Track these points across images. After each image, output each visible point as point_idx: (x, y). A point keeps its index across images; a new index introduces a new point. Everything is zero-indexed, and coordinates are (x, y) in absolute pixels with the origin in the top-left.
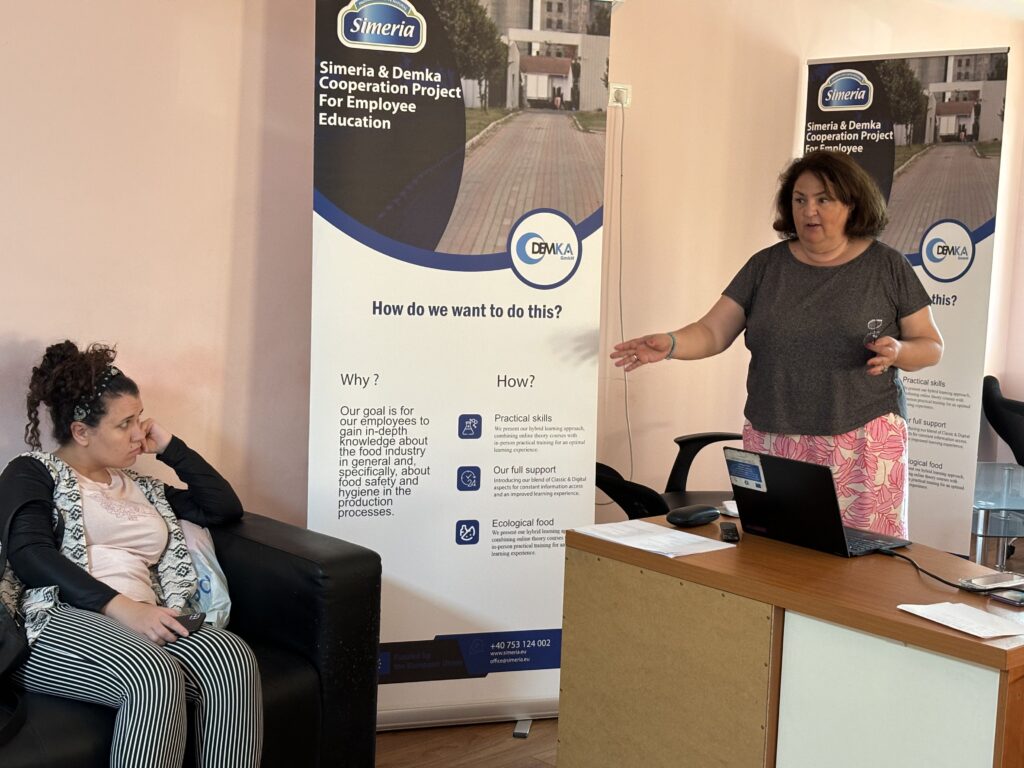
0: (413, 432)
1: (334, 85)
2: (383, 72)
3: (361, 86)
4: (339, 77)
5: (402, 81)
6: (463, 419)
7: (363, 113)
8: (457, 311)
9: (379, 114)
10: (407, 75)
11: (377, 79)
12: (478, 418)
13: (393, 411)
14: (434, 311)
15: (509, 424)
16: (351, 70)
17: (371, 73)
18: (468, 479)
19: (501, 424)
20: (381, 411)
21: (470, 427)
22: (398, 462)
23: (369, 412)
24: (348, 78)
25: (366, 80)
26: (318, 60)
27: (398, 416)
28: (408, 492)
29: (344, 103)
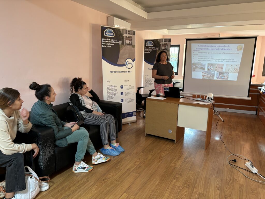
0: (115, 88)
1: (104, 41)
2: (110, 40)
3: (107, 42)
4: (104, 40)
5: (112, 41)
6: (121, 86)
7: (107, 45)
8: (120, 72)
9: (110, 45)
10: (112, 40)
11: (109, 41)
12: (123, 86)
13: (113, 85)
14: (117, 72)
15: (126, 86)
16: (106, 39)
17: (108, 40)
18: (122, 94)
19: (125, 86)
20: (112, 86)
21: (122, 87)
22: (114, 92)
23: (110, 86)
24: (106, 40)
25: (108, 41)
26: (102, 38)
27: (114, 86)
28: (115, 96)
29: (105, 44)
